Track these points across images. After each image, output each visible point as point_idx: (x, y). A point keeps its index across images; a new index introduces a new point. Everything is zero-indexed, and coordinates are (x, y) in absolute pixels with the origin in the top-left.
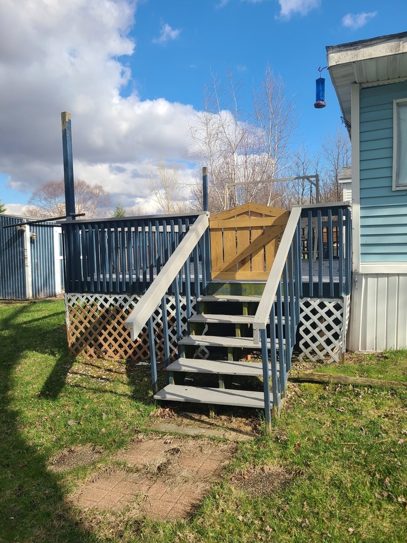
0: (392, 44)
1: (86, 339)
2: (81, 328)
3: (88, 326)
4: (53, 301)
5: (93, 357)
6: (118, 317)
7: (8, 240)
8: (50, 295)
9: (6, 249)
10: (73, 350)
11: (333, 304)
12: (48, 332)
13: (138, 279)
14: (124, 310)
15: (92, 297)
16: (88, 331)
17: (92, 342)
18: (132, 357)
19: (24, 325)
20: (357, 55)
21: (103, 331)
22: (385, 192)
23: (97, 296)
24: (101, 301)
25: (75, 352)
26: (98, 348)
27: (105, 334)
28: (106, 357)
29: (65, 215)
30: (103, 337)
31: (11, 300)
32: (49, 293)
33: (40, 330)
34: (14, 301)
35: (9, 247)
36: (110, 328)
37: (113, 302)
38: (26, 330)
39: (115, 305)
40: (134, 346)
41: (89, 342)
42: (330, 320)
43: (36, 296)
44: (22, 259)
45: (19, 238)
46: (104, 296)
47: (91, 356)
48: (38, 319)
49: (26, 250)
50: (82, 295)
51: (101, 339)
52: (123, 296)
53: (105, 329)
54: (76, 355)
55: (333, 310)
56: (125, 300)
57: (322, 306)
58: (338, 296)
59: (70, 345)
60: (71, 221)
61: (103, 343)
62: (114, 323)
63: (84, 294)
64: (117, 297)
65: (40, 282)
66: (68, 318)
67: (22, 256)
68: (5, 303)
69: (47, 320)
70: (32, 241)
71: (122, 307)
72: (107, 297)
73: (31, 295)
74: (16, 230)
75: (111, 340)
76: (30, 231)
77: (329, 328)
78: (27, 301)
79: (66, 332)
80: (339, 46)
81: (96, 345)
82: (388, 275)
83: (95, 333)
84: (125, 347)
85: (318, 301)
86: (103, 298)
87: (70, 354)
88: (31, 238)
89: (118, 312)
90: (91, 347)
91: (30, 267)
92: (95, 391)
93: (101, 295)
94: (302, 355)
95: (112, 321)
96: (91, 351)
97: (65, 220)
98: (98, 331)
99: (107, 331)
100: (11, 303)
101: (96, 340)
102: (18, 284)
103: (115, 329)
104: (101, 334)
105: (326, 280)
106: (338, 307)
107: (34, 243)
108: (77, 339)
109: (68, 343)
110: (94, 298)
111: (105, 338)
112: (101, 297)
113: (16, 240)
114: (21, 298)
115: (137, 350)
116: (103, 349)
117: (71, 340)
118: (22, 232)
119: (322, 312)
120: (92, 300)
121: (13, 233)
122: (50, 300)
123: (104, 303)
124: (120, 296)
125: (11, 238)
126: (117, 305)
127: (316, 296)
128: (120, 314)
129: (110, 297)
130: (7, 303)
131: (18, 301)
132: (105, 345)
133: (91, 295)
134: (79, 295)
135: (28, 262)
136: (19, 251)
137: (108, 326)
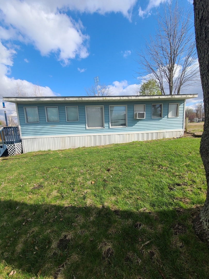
0: (15, 99)
11: (13, 145)
20: (9, 100)
22: (24, 124)
42: (13, 148)
55: (13, 146)
57: (11, 146)
58: (13, 144)
77: (13, 150)
80: (5, 97)
82: (27, 139)
85: (10, 145)
94: (9, 155)
105: (11, 141)
106: (14, 146)
119: (11, 147)
127: (9, 144)
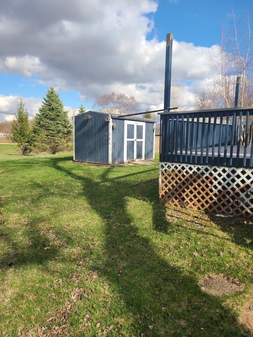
1: (173, 194)
2: (170, 186)
3: (175, 185)
4: (124, 166)
5: (177, 206)
6: (199, 181)
7: (99, 128)
8: (121, 163)
9: (98, 133)
10: (163, 200)
12: (134, 186)
13: (219, 155)
14: (205, 176)
15: (180, 166)
16: (175, 188)
17: (177, 196)
18: (209, 209)
19: (116, 180)
21: (186, 190)
23: (184, 165)
24: (187, 169)
25: (164, 202)
26: (181, 200)
27: (187, 191)
28: (187, 207)
29: (163, 109)
30: (185, 193)
31: (99, 164)
32: (120, 161)
33: (128, 184)
34: (101, 165)
35: (99, 132)
36: (191, 188)
37: (196, 170)
38: (119, 183)
39: (198, 172)
40: (210, 202)
41: (174, 196)
43: (113, 162)
44: (107, 139)
45: (106, 126)
46: (189, 166)
47: (176, 205)
48: (122, 177)
49: (110, 134)
50: (172, 164)
51: (184, 195)
52: (205, 167)
53: (188, 188)
54: (165, 204)
56: (207, 170)
59: (160, 197)
60: (167, 113)
61: (185, 197)
62: (195, 185)
63: (174, 164)
64: (200, 167)
65: (116, 154)
66: (160, 179)
67: (107, 138)
68: (96, 165)
69: (128, 178)
70: (113, 129)
71: (203, 174)
72: (192, 166)
73: (111, 162)
74: (104, 122)
75: (191, 196)
76: (112, 123)
78: (109, 165)
79: (159, 188)
81: (180, 198)
83: (180, 191)
84: (203, 202)
86: (189, 167)
87: (161, 203)
88: (112, 126)
89: (199, 177)
90: (176, 200)
91: (111, 145)
92: (198, 232)
93: (187, 165)
95: (194, 184)
96: (176, 202)
97: (163, 112)
98: (182, 189)
99: (189, 190)
100: (100, 166)
101: (180, 195)
102: (104, 155)
103: (195, 189)
104: (184, 191)
107: (114, 130)
108: (166, 193)
109: (159, 195)
110: (181, 166)
111: (187, 194)
112: (187, 166)
113: (104, 128)
114: (105, 163)
115: (213, 205)
116: (185, 201)
117: (162, 193)
118: (108, 122)
120: (180, 168)
121: (102, 123)
122: (122, 166)
123: (189, 171)
124: (203, 166)
125: (101, 126)
126: (200, 172)
128: (201, 179)
129: (194, 167)
130: (97, 166)
131: (104, 165)
132: (187, 199)
133: (179, 164)
134: (170, 164)
135: (110, 141)
136: (106, 134)
137: (190, 187)
